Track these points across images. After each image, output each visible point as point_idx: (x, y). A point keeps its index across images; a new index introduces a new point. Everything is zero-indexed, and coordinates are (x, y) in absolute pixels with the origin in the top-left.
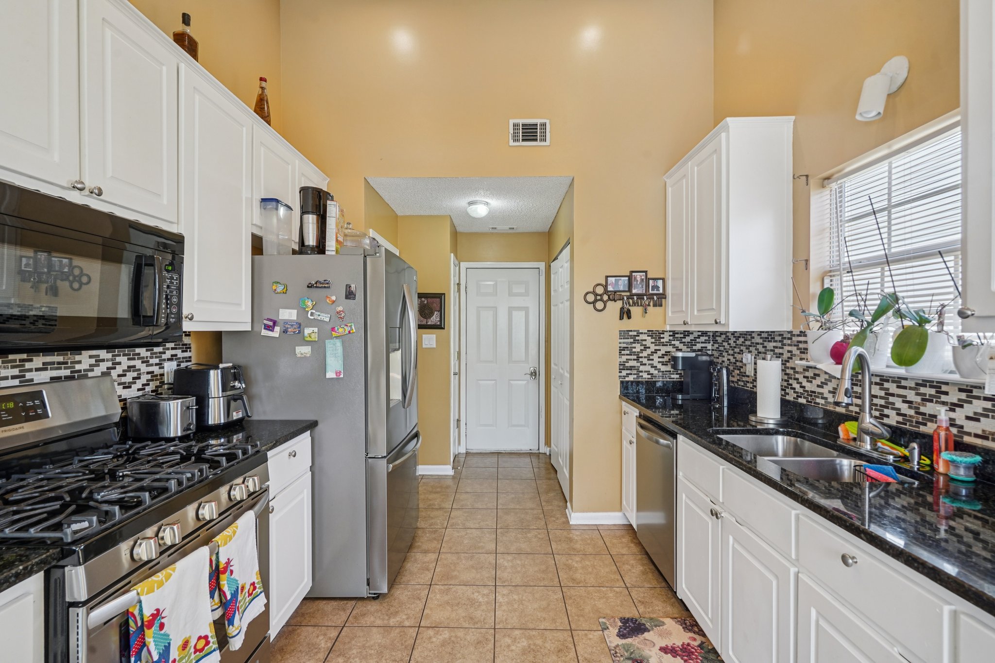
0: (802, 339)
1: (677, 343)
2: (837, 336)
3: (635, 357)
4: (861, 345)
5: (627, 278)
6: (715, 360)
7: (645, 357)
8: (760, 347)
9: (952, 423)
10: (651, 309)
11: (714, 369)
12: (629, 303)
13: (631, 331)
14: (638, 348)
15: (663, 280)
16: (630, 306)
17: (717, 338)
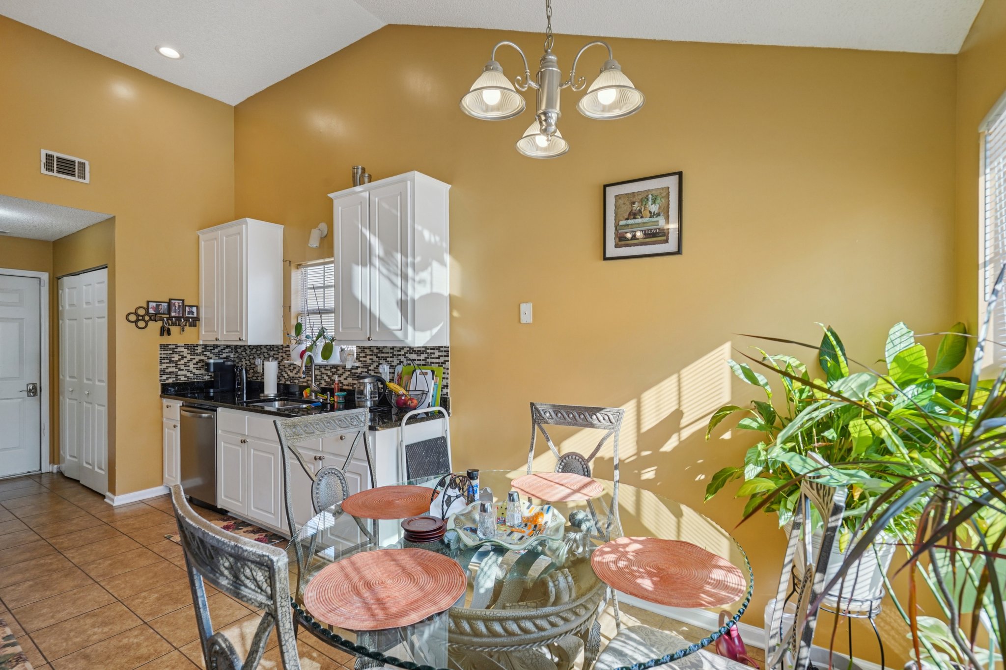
0: (287, 349)
1: (208, 353)
2: (303, 347)
3: (174, 365)
4: (311, 351)
5: (167, 304)
6: (237, 365)
7: (182, 364)
8: (266, 355)
9: (340, 382)
10: (187, 328)
11: (237, 370)
12: (168, 323)
13: (170, 345)
14: (176, 357)
15: (197, 307)
16: (169, 325)
17: (238, 350)
